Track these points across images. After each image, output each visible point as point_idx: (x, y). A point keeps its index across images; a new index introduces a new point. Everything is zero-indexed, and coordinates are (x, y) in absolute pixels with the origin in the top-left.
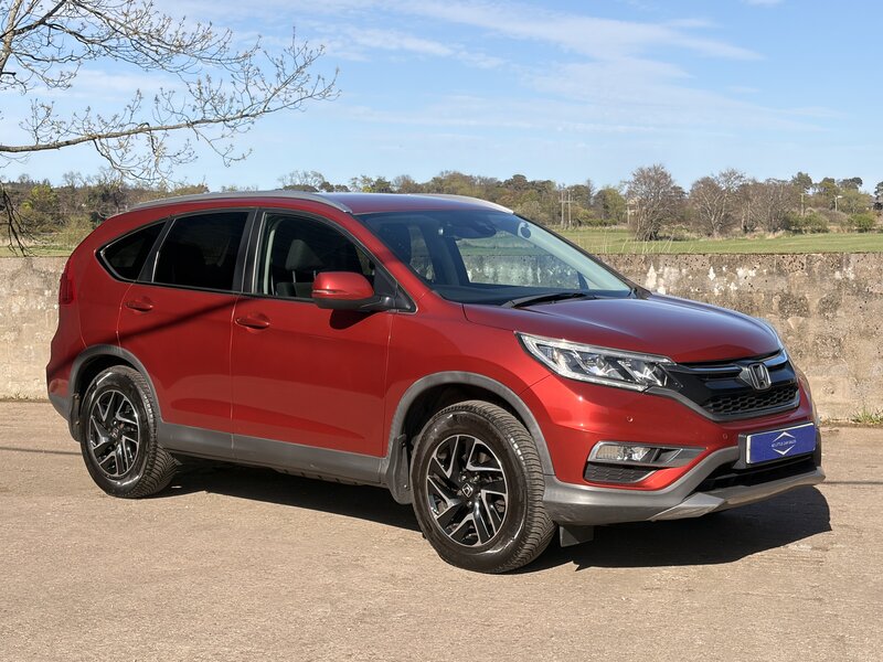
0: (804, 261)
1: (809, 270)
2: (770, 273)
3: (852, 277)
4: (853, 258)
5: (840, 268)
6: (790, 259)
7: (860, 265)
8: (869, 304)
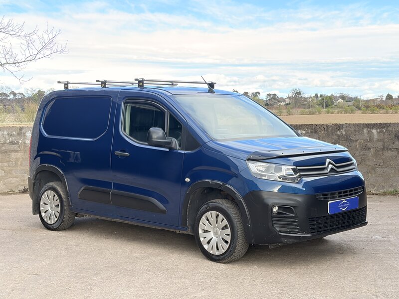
0: (325, 127)
1: (327, 131)
2: (311, 132)
3: (344, 133)
4: (344, 126)
5: (339, 130)
6: (319, 126)
7: (348, 129)
8: (351, 144)
